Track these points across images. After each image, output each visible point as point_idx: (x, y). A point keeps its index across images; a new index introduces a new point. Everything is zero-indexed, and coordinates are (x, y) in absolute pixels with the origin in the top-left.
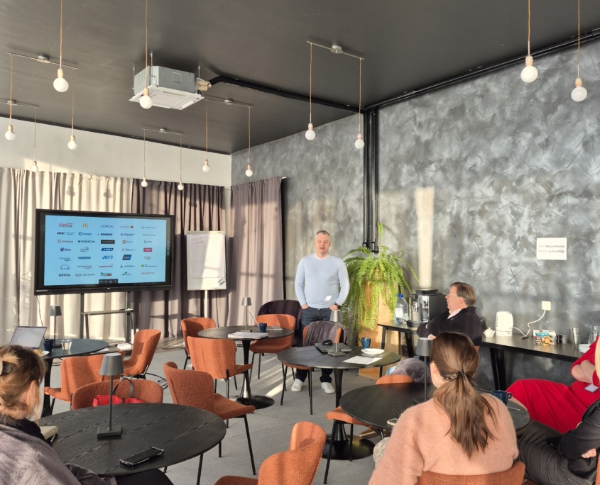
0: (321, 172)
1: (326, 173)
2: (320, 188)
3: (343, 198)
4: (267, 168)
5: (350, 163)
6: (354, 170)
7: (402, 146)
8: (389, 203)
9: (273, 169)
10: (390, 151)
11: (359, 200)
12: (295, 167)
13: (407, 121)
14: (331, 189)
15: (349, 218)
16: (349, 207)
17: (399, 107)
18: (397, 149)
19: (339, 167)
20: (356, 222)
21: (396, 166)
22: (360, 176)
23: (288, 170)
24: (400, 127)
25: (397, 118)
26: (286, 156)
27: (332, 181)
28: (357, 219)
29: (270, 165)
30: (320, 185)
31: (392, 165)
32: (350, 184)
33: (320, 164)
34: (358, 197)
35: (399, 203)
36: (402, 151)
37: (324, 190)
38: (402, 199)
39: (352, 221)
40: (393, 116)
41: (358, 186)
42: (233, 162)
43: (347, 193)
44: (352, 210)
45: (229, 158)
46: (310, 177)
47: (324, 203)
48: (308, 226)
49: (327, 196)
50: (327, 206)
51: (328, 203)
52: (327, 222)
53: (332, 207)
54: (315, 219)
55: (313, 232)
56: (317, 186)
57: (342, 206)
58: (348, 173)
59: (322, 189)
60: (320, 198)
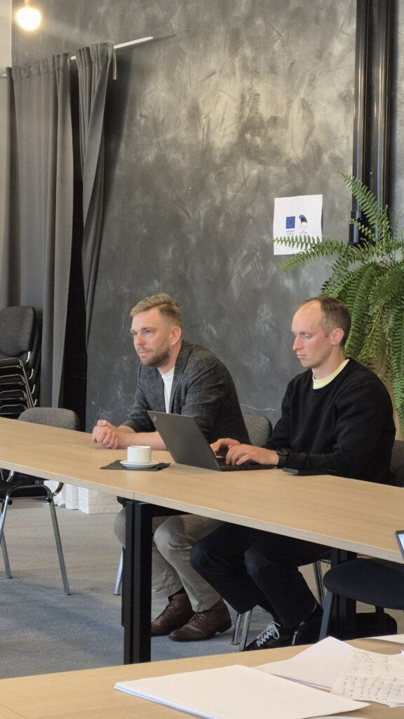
0: (249, 20)
1: (259, 22)
2: (245, 68)
3: (302, 94)
4: (108, 12)
6: (332, 12)
9: (122, 18)
11: (343, 98)
12: (179, 8)
14: (273, 70)
15: (319, 151)
16: (318, 117)
19: (294, 3)
20: (336, 161)
22: (348, 28)
23: (161, 15)
27: (277, 46)
28: (338, 153)
30: (244, 58)
32: (321, 53)
34: (343, 89)
37: (255, 72)
39: (326, 158)
41: (342, 58)
43: (312, 80)
46: (220, 37)
47: (254, 109)
48: (213, 176)
49: (260, 88)
50: (261, 118)
51: (265, 111)
52: (261, 163)
53: (274, 120)
54: (229, 158)
55: (223, 193)
56: (237, 62)
57: (300, 115)
58: (317, 21)
59: (250, 71)
60: (243, 97)
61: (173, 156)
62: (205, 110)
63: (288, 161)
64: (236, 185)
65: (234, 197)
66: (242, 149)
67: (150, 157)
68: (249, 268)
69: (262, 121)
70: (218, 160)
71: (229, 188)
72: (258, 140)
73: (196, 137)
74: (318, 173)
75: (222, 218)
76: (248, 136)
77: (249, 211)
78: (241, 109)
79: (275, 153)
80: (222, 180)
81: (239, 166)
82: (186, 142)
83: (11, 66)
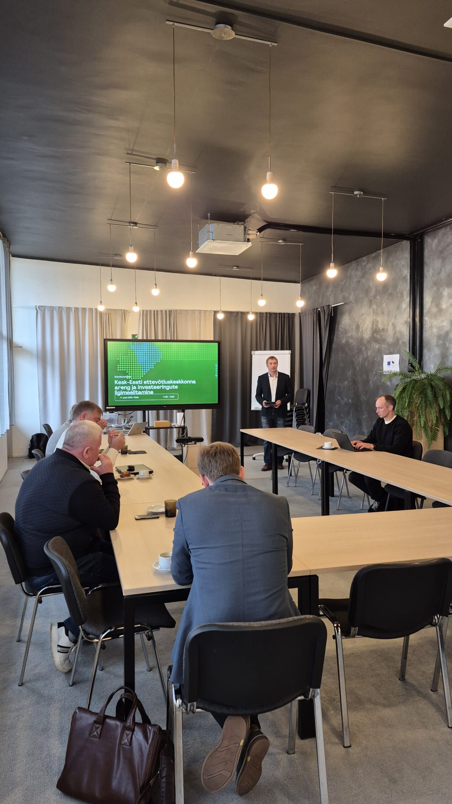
0: (375, 297)
1: (378, 297)
2: (374, 312)
3: (392, 321)
4: (330, 294)
5: (399, 287)
6: (402, 294)
7: (443, 269)
8: (431, 325)
9: (335, 296)
10: (433, 275)
11: (406, 322)
12: (353, 293)
13: (448, 246)
14: (383, 313)
15: (398, 340)
16: (398, 329)
17: (441, 232)
18: (439, 273)
19: (390, 291)
20: (404, 343)
21: (438, 289)
22: (406, 299)
23: (347, 295)
24: (441, 252)
25: (439, 242)
26: (345, 283)
27: (384, 305)
28: (404, 341)
29: (332, 291)
30: (374, 309)
31: (435, 288)
32: (399, 308)
33: (374, 289)
34: (406, 319)
35: (440, 325)
36: (443, 275)
37: (377, 314)
38: (442, 321)
39: (400, 342)
40: (436, 241)
41: (405, 309)
42: (302, 290)
43: (396, 316)
44: (400, 332)
45: (299, 286)
46: (366, 302)
47: (377, 326)
48: (364, 348)
49: (379, 319)
50: (379, 328)
51: (380, 326)
52: (379, 343)
53: (383, 329)
54: (369, 342)
55: (367, 353)
56: (371, 310)
57: (392, 328)
58: (397, 297)
60: (373, 322)
61: (351, 341)
62: (361, 326)
63: (388, 343)
64: (371, 351)
65: (370, 355)
66: (373, 339)
67: (344, 341)
68: (376, 378)
69: (379, 330)
70: (365, 343)
71: (369, 351)
72: (378, 336)
73: (358, 335)
74: (398, 347)
75: (367, 361)
76: (375, 335)
77: (375, 359)
78: (373, 326)
79: (384, 341)
80: (367, 348)
81: (372, 345)
82: (355, 336)
83: (300, 312)
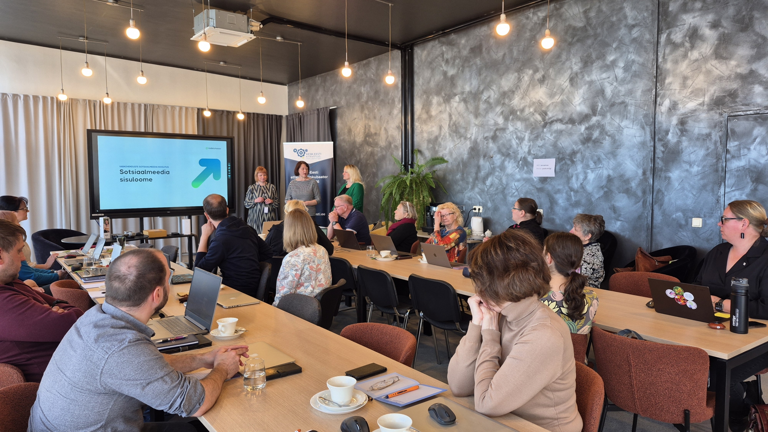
0: (367, 102)
1: (370, 103)
3: (385, 125)
4: (320, 98)
5: (390, 94)
6: (393, 101)
7: (432, 79)
8: (422, 130)
9: (325, 100)
10: (423, 84)
11: (398, 127)
12: (344, 98)
13: (436, 58)
14: (375, 118)
15: (390, 144)
16: (390, 133)
17: (430, 45)
18: (429, 83)
19: (381, 98)
20: (396, 147)
21: (428, 97)
22: (398, 106)
23: (338, 100)
24: (431, 63)
25: (429, 54)
26: (336, 88)
27: (376, 111)
28: (396, 144)
29: (322, 95)
30: (366, 114)
31: (425, 96)
32: (390, 113)
33: (365, 95)
34: (397, 124)
35: (430, 130)
36: (432, 84)
37: (369, 119)
38: (432, 127)
39: (392, 146)
40: (425, 52)
41: (397, 115)
42: (289, 92)
43: (388, 121)
44: (392, 137)
45: (286, 88)
46: (357, 107)
47: (369, 130)
48: (356, 151)
49: (371, 124)
50: (372, 133)
51: (373, 131)
52: (372, 147)
53: (376, 134)
54: (362, 145)
55: (360, 156)
56: (363, 115)
57: (384, 132)
58: (389, 103)
59: (367, 118)
60: (365, 126)
61: (343, 144)
62: (353, 130)
63: (380, 147)
64: (364, 154)
65: (363, 157)
66: (366, 142)
68: (369, 179)
69: (372, 134)
70: (358, 146)
71: (362, 155)
72: (371, 140)
73: (351, 138)
74: (390, 150)
75: (360, 164)
76: (367, 138)
77: (368, 162)
78: (365, 130)
79: (376, 144)
80: (359, 152)
81: (365, 148)
82: (347, 140)
83: (287, 114)
